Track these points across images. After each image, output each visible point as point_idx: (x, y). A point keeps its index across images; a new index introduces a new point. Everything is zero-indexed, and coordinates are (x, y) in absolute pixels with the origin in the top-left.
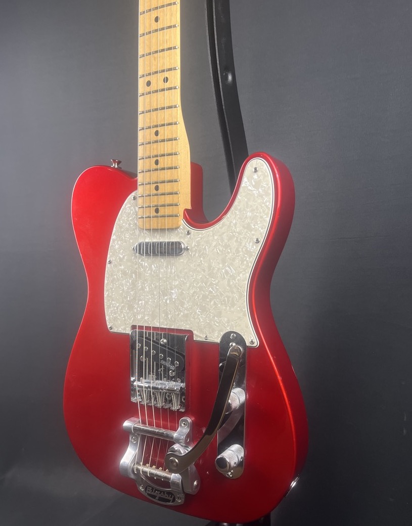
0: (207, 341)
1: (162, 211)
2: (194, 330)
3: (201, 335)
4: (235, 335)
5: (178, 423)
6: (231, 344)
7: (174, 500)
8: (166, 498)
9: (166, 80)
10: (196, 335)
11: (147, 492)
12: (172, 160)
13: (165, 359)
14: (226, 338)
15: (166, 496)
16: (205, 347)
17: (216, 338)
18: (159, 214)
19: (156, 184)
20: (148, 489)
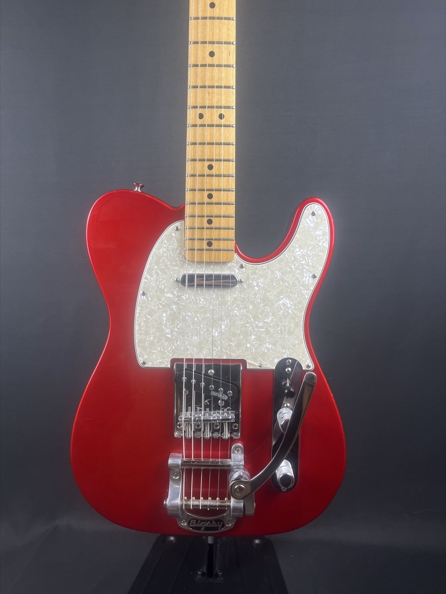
0: (262, 368)
1: (215, 245)
2: (248, 359)
3: (256, 364)
4: (290, 361)
5: (230, 450)
6: (286, 370)
7: (223, 526)
8: (214, 526)
9: (221, 116)
10: (250, 364)
11: (191, 525)
12: (227, 196)
13: (216, 390)
14: (282, 364)
15: (214, 525)
16: (259, 375)
17: (271, 364)
18: (212, 247)
19: (209, 218)
20: (191, 522)
